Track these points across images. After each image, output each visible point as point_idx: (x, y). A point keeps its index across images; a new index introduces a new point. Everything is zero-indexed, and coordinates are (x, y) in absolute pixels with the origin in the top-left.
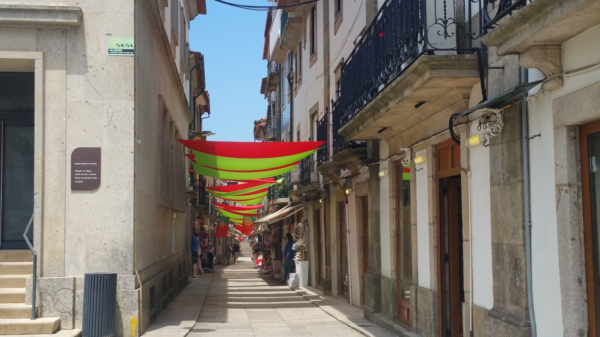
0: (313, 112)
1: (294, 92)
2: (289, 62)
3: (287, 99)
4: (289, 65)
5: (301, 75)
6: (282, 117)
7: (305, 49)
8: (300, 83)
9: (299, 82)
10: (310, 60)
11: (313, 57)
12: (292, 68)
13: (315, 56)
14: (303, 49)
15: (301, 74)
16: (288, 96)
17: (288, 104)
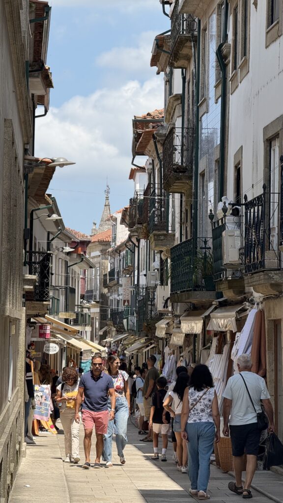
0: (270, 134)
1: (229, 84)
2: (219, 20)
3: (212, 92)
4: (219, 27)
5: (245, 55)
6: (201, 126)
7: (256, 8)
8: (245, 72)
9: (242, 67)
10: (267, 33)
11: (273, 27)
12: (226, 36)
13: (276, 28)
14: (252, 7)
15: (245, 53)
16: (216, 87)
17: (216, 103)
